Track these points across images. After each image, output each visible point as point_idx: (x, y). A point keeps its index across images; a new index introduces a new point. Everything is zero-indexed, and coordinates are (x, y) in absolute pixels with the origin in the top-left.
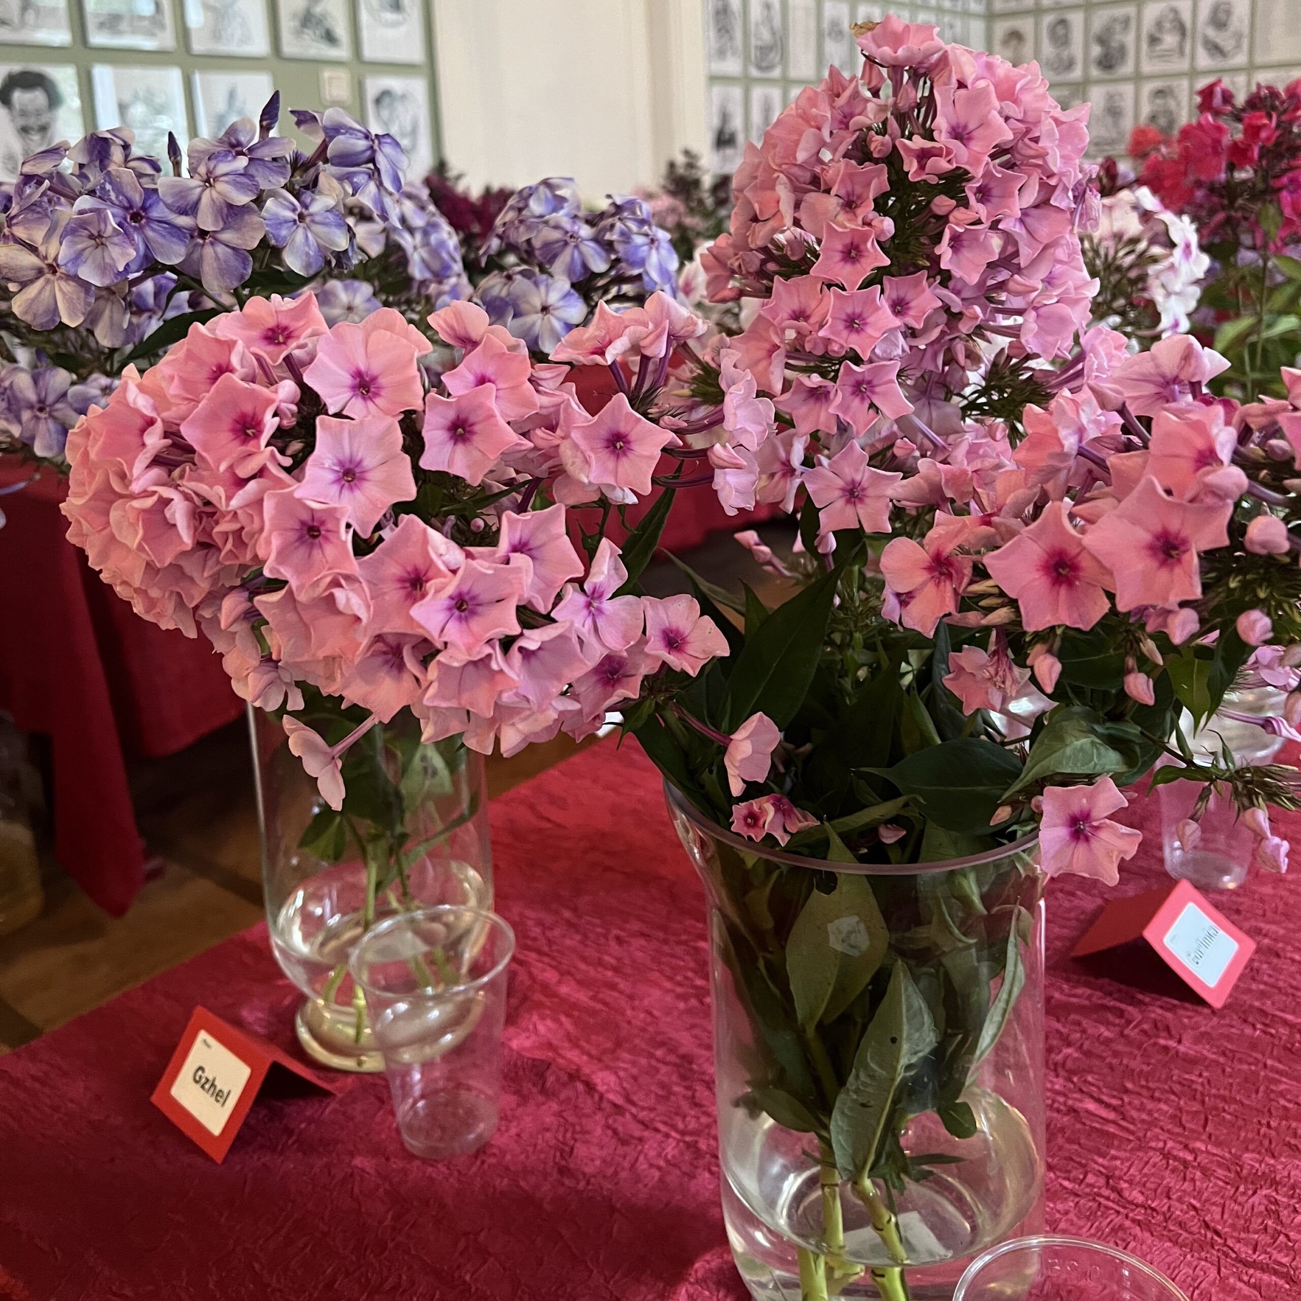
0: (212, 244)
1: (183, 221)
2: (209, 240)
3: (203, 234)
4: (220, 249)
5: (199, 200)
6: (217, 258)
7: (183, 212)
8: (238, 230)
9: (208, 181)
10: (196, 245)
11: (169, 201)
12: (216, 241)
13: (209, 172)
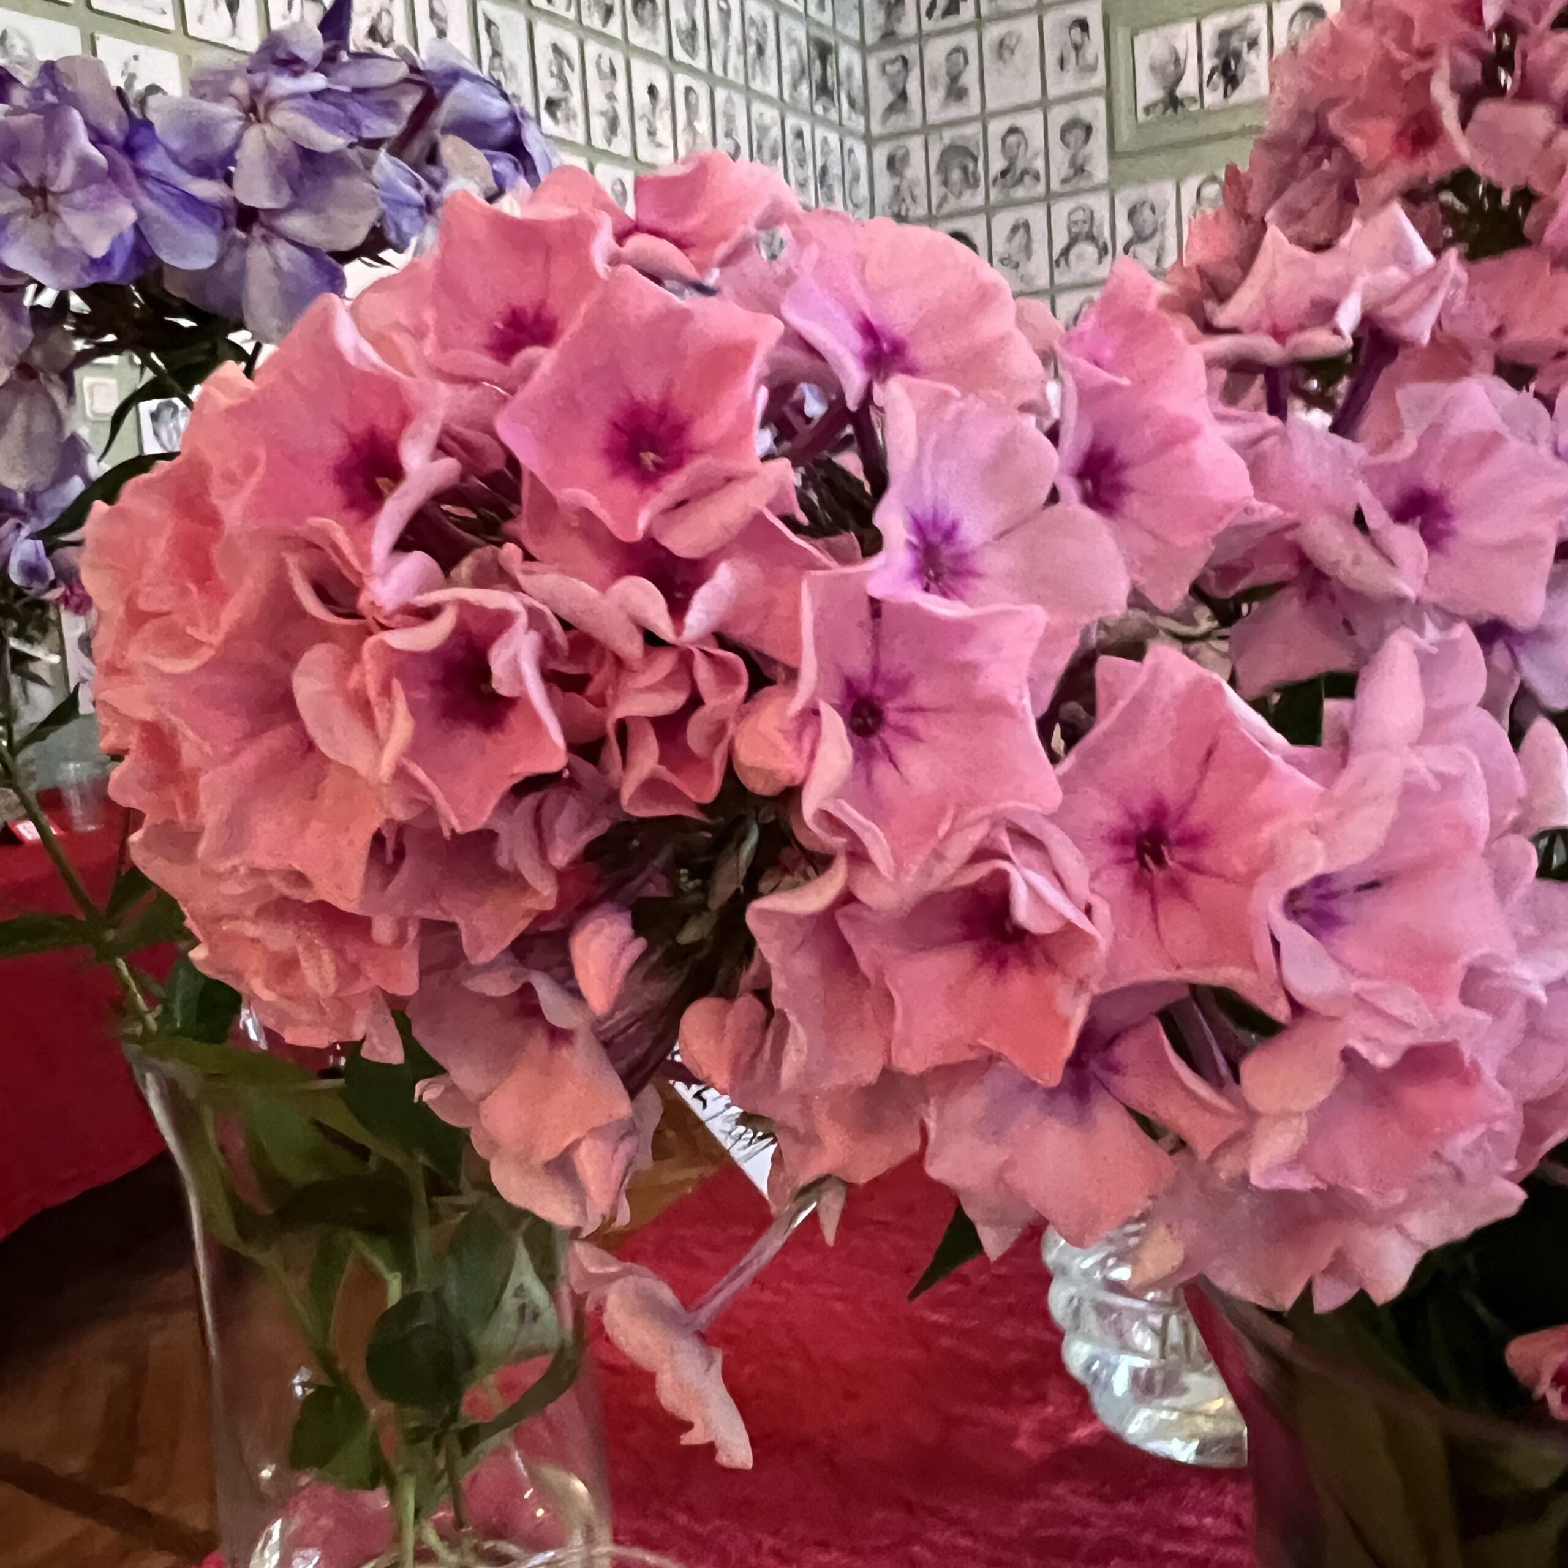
0: (266, 240)
1: (206, 189)
2: (257, 231)
3: (247, 217)
4: (283, 251)
5: (237, 145)
6: (277, 270)
7: (204, 170)
8: (317, 211)
9: (253, 108)
10: (234, 241)
11: (176, 145)
12: (273, 234)
13: (255, 92)
